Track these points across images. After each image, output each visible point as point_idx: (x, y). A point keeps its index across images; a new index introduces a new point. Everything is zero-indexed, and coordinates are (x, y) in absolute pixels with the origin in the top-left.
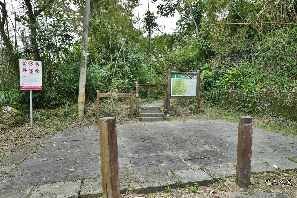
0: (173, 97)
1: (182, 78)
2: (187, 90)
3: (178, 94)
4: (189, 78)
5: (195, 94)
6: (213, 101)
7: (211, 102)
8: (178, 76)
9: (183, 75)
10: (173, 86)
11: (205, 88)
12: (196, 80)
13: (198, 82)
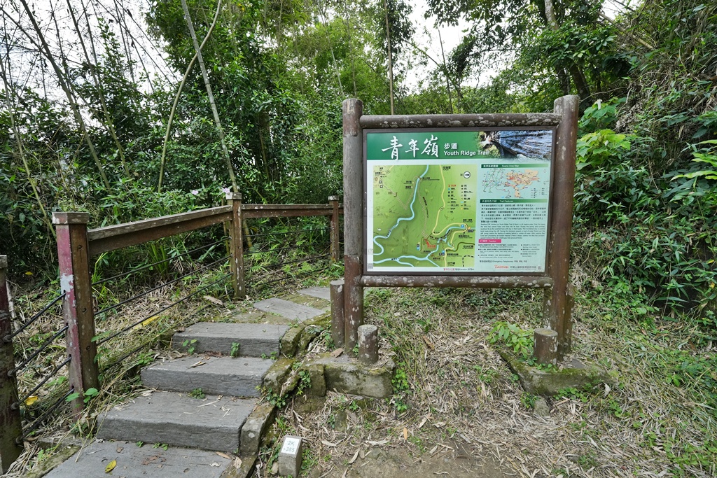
0: (379, 280)
1: (441, 156)
2: (477, 235)
3: (413, 262)
4: (491, 156)
5: (537, 262)
6: (643, 286)
7: (635, 292)
8: (413, 142)
9: (445, 135)
10: (377, 209)
11: (596, 216)
12: (549, 163)
13: (563, 177)
